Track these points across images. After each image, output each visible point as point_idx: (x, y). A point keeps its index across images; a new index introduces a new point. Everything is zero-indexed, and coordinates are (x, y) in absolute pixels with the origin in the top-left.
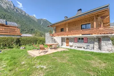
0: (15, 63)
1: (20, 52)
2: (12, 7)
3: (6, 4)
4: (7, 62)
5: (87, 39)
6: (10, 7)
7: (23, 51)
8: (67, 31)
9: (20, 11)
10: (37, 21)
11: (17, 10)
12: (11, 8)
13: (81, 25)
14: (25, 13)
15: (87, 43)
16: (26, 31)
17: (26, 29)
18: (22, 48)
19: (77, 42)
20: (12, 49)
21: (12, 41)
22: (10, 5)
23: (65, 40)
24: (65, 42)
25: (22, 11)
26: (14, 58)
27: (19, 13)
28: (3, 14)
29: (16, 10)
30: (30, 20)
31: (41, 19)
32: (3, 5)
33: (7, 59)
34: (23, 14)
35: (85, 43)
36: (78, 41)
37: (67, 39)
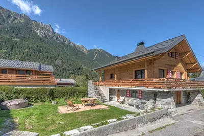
0: (42, 118)
1: (50, 108)
2: (50, 34)
3: (43, 30)
4: (36, 116)
5: (142, 93)
6: (48, 34)
7: (54, 106)
8: (116, 79)
9: (61, 40)
10: (87, 54)
11: (57, 38)
12: (49, 36)
13: (136, 71)
14: (70, 42)
15: (142, 99)
16: (70, 71)
17: (70, 68)
18: (53, 103)
19: (130, 97)
20: (44, 104)
21: (45, 94)
22: (48, 31)
23: (115, 92)
24: (115, 95)
25: (64, 39)
26: (42, 114)
27: (61, 42)
28: (38, 47)
29: (55, 38)
30: (76, 52)
31: (95, 50)
32: (38, 32)
33: (37, 114)
34: (67, 43)
35: (139, 98)
36: (132, 95)
37: (119, 90)
